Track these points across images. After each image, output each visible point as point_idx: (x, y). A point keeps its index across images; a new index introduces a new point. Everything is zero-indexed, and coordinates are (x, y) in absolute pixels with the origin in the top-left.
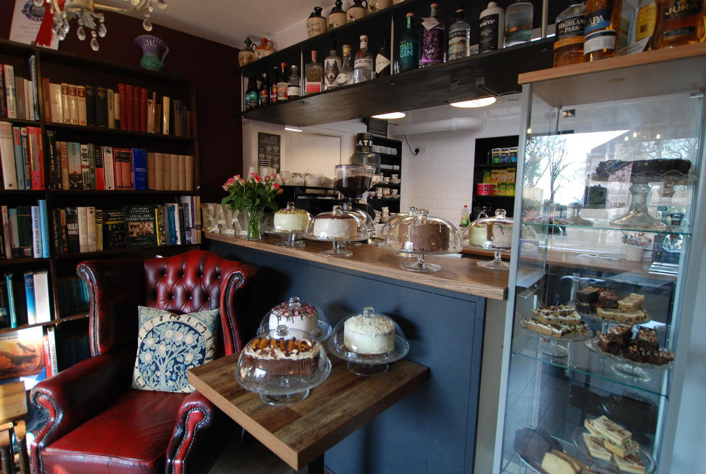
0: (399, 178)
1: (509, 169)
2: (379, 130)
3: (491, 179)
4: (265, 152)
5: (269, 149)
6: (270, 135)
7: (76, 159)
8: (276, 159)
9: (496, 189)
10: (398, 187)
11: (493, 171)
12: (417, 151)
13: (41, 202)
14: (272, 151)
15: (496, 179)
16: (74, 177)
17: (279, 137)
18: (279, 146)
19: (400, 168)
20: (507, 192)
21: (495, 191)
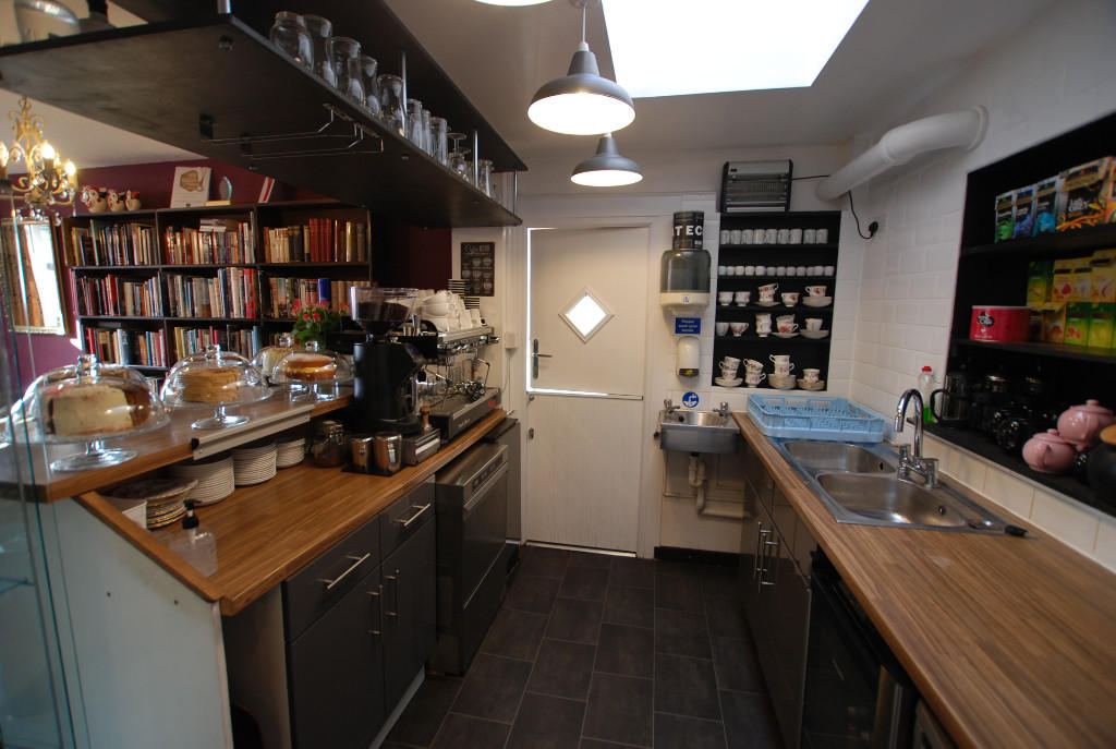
0: (830, 292)
1: (1098, 255)
2: (769, 198)
3: (1050, 290)
4: (471, 268)
5: (477, 263)
6: (477, 245)
7: (281, 290)
8: (487, 276)
9: (1061, 323)
10: (826, 315)
11: (1058, 265)
12: (873, 228)
13: (254, 327)
14: (482, 265)
15: (1067, 290)
16: (281, 307)
17: (492, 245)
18: (493, 257)
19: (835, 273)
20: (1093, 335)
21: (1057, 329)
